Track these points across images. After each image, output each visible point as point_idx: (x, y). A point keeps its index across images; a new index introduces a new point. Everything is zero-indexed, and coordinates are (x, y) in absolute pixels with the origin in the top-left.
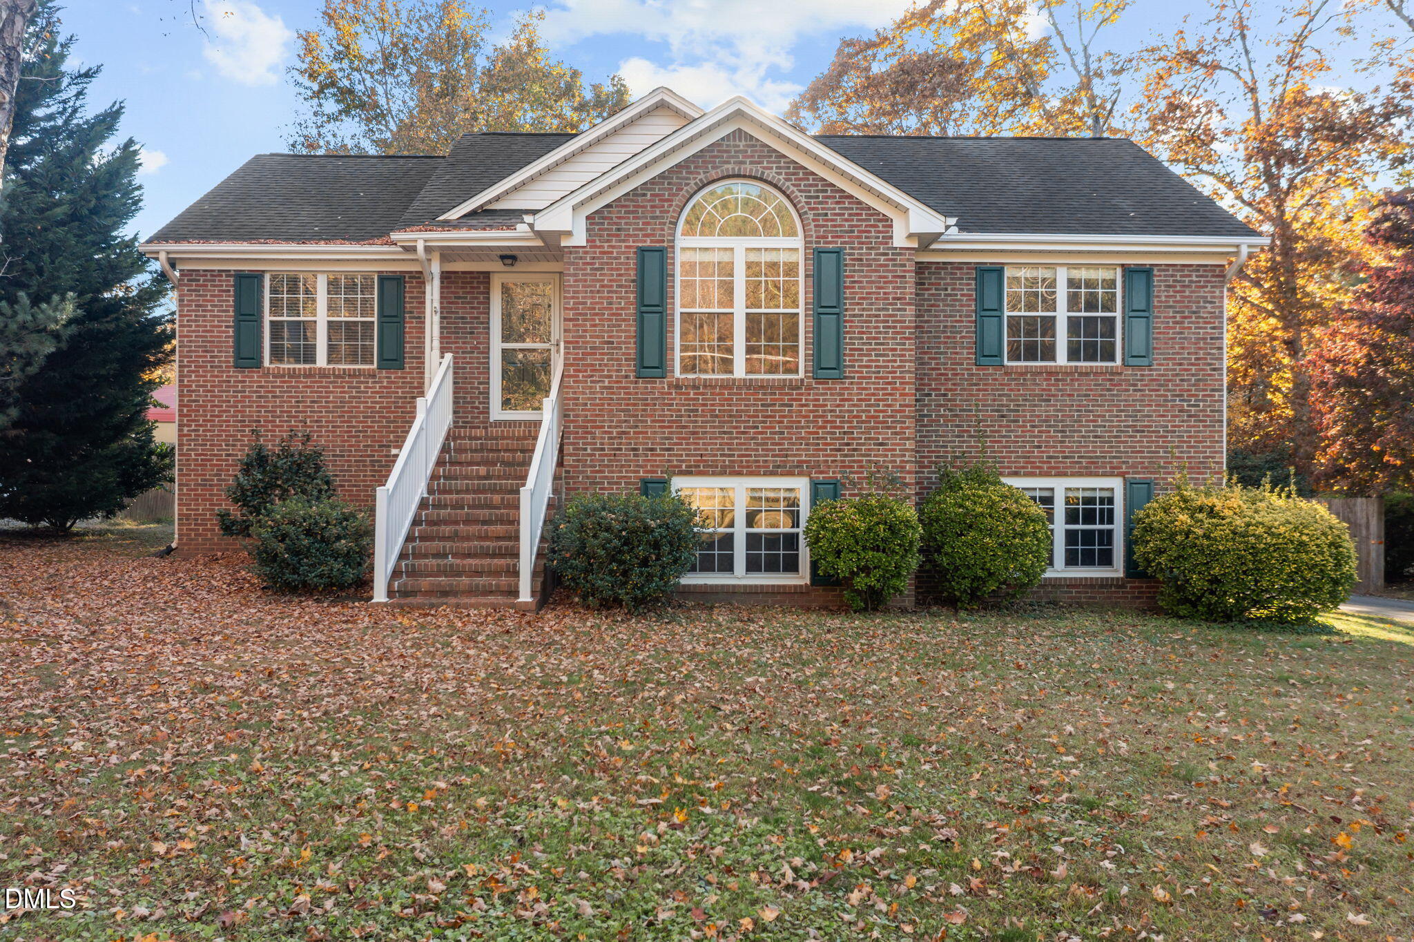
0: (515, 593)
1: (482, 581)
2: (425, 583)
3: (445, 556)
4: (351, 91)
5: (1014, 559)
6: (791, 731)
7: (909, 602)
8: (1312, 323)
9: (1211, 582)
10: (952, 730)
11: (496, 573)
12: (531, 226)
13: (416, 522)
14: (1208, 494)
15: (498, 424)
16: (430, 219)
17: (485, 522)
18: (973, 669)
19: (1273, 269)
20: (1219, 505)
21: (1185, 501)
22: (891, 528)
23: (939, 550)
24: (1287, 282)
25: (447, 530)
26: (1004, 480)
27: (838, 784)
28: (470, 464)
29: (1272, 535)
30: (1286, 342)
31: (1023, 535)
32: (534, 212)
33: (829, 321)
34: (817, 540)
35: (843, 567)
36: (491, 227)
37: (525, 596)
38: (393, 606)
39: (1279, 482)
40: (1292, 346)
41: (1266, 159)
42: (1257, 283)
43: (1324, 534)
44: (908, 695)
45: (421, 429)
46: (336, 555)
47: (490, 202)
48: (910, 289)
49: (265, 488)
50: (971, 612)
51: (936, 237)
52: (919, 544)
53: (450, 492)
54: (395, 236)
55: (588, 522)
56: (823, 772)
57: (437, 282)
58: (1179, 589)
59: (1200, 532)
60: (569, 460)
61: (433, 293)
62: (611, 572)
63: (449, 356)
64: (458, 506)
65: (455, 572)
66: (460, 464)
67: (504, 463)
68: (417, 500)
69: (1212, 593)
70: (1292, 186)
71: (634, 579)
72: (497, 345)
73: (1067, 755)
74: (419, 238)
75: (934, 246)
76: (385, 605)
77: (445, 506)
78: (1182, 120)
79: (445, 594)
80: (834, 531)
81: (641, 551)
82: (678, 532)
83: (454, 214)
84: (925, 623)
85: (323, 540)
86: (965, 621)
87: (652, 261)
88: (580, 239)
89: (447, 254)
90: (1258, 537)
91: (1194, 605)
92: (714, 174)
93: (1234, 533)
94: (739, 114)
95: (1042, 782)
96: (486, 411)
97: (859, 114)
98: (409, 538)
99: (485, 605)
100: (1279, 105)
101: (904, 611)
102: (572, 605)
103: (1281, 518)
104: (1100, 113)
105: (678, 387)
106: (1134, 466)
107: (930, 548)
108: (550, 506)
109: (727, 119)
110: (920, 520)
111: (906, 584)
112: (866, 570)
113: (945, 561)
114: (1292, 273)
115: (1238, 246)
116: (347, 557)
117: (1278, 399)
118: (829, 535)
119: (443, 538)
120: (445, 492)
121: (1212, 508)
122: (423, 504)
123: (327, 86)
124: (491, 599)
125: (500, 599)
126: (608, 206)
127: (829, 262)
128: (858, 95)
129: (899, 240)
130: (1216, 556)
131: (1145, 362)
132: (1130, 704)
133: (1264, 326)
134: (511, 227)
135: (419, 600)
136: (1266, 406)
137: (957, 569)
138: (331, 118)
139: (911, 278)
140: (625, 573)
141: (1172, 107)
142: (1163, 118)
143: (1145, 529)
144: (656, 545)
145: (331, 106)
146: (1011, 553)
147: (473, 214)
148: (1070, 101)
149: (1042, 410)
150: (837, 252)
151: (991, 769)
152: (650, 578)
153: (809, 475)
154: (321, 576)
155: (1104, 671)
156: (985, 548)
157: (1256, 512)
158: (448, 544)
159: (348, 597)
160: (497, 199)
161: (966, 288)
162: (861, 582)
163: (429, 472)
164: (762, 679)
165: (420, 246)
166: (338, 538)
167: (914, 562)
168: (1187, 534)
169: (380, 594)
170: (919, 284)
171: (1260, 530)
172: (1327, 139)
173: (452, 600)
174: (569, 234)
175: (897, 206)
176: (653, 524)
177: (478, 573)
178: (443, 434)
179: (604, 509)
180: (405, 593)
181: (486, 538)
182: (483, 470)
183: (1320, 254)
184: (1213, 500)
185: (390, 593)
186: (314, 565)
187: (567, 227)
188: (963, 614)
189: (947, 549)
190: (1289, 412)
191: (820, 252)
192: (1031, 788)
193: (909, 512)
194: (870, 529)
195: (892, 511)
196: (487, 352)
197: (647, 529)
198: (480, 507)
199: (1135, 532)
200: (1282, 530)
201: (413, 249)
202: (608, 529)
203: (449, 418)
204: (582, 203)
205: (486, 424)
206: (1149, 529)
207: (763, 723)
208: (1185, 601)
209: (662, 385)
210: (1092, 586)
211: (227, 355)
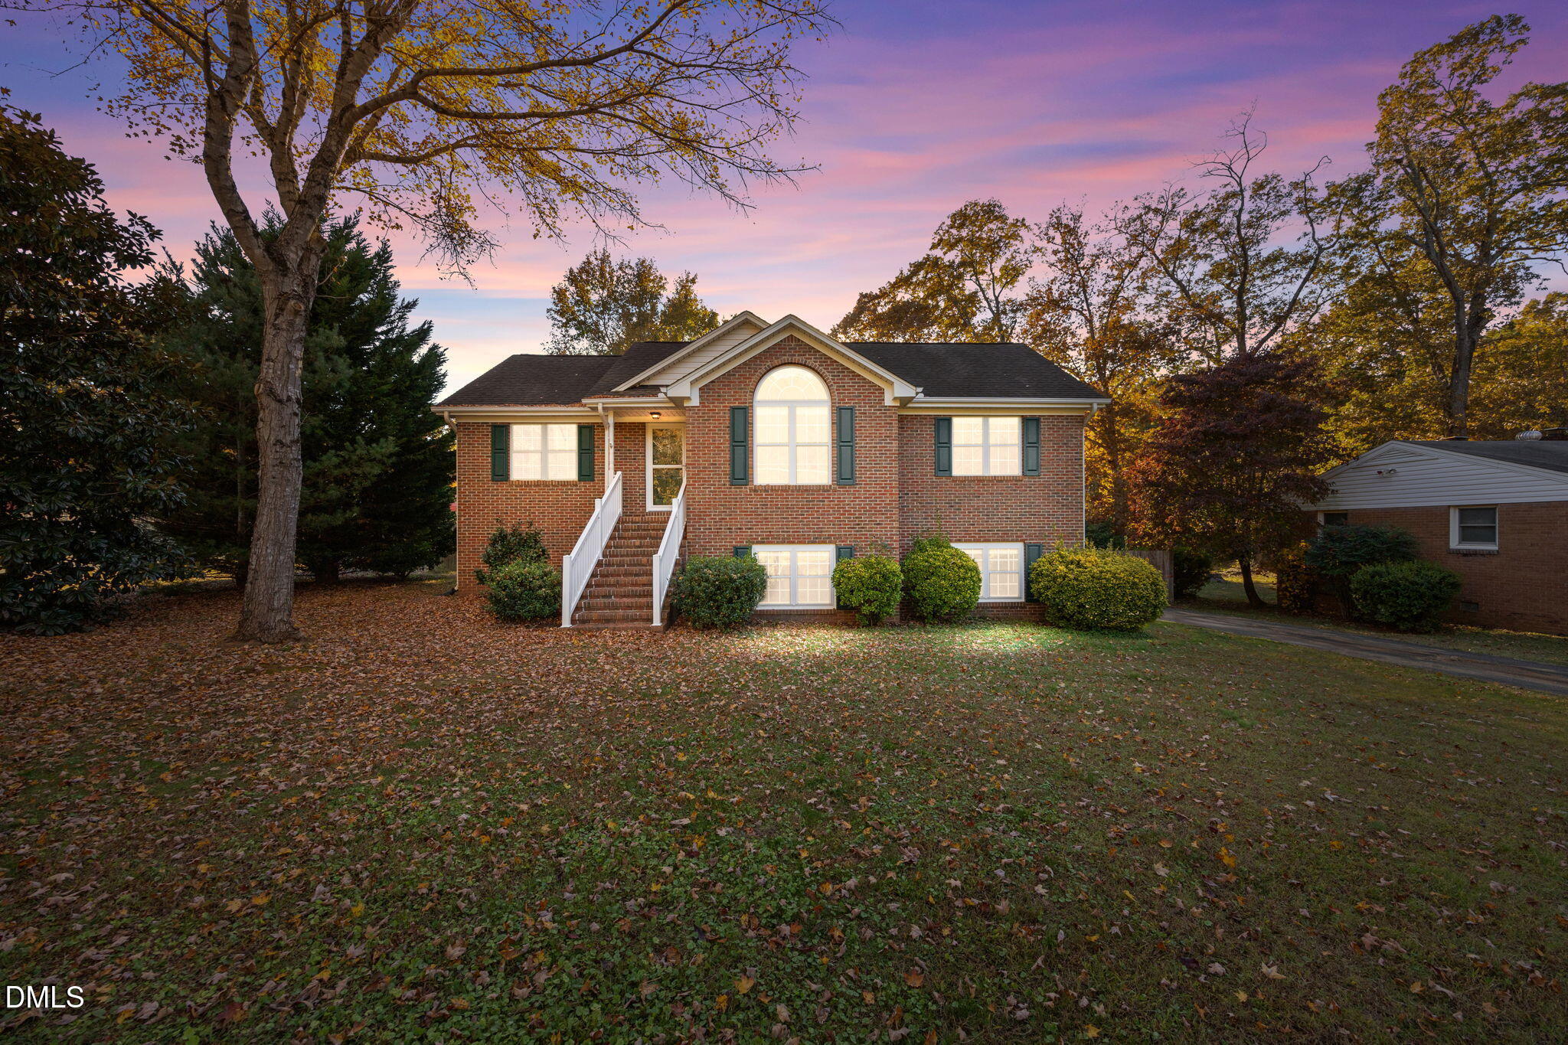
0: (651, 620)
1: (630, 612)
2: (595, 614)
3: (610, 597)
4: (584, 323)
5: (959, 594)
6: (805, 738)
7: (896, 620)
8: (1124, 451)
9: (1079, 607)
10: (918, 733)
11: (640, 607)
12: (665, 394)
13: (593, 575)
14: (1075, 553)
15: (651, 513)
16: (607, 391)
17: (636, 575)
18: (934, 672)
19: (1102, 421)
20: (1083, 560)
21: (1062, 557)
22: (884, 576)
23: (914, 588)
24: (1110, 428)
25: (612, 580)
26: (953, 545)
27: (831, 794)
28: (632, 538)
29: (1116, 578)
30: (1109, 462)
31: (964, 579)
32: (667, 386)
33: (846, 451)
34: (839, 584)
35: (854, 601)
36: (643, 395)
37: (657, 622)
38: (573, 630)
39: (1118, 545)
40: (1113, 464)
41: (1097, 358)
42: (1092, 429)
43: (1148, 577)
44: (890, 699)
45: (598, 518)
46: (538, 598)
47: (643, 380)
48: (895, 430)
49: (503, 555)
50: (933, 625)
51: (910, 399)
52: (900, 586)
53: (617, 556)
54: (584, 401)
55: (696, 576)
56: (821, 781)
57: (612, 429)
58: (1059, 611)
59: (1072, 576)
60: (690, 536)
61: (609, 436)
62: (710, 608)
63: (619, 473)
64: (620, 564)
65: (615, 607)
66: (625, 538)
67: (651, 537)
68: (595, 561)
69: (1079, 613)
70: (1113, 374)
71: (724, 611)
72: (650, 467)
73: (1000, 758)
74: (599, 402)
75: (910, 405)
76: (569, 629)
77: (613, 565)
78: (1051, 338)
79: (608, 621)
80: (849, 578)
81: (728, 594)
82: (751, 581)
83: (622, 388)
84: (905, 635)
85: (530, 589)
86: (929, 632)
87: (739, 415)
88: (695, 402)
89: (618, 412)
90: (1108, 580)
91: (1068, 620)
92: (776, 362)
93: (1093, 577)
94: (791, 326)
95: (984, 789)
96: (644, 506)
97: (869, 336)
98: (588, 585)
99: (632, 628)
100: (1105, 328)
101: (893, 625)
102: (687, 627)
103: (1121, 567)
104: (1005, 333)
105: (755, 491)
106: (1030, 536)
107: (908, 588)
108: (676, 564)
109: (784, 329)
110: (902, 571)
111: (894, 611)
112: (869, 602)
113: (917, 595)
114: (1112, 422)
115: (1091, 404)
116: (545, 600)
117: (1105, 492)
118: (846, 581)
119: (610, 585)
120: (614, 556)
121: (1079, 562)
122: (599, 564)
123: (571, 320)
124: (636, 624)
125: (641, 624)
126: (712, 382)
127: (846, 415)
128: (871, 325)
129: (888, 401)
130: (1082, 591)
131: (1036, 473)
132: (1038, 703)
133: (1097, 453)
134: (655, 395)
135: (591, 625)
136: (1099, 497)
137: (924, 599)
138: (573, 338)
139: (895, 424)
140: (718, 608)
141: (1045, 331)
142: (1040, 337)
143: (1038, 574)
144: (737, 589)
145: (573, 332)
146: (958, 590)
147: (633, 388)
148: (988, 329)
149: (975, 503)
150: (851, 409)
151: (945, 774)
152: (734, 609)
153: (835, 543)
154: (529, 611)
155: (1018, 673)
156: (941, 587)
157: (1106, 564)
158: (612, 589)
159: (546, 625)
160: (648, 378)
161: (929, 431)
162: (866, 609)
163: (604, 544)
164: (793, 687)
165: (600, 407)
166: (540, 587)
167: (898, 596)
168: (1064, 577)
169: (566, 623)
170: (901, 428)
171: (1109, 576)
172: (1131, 348)
173: (611, 625)
174: (689, 399)
175: (887, 381)
176: (735, 576)
177: (629, 607)
178: (615, 520)
179: (706, 567)
180: (583, 621)
181: (636, 585)
182: (637, 542)
183: (1128, 411)
184: (1079, 557)
185: (573, 621)
186: (524, 605)
187: (688, 395)
188: (928, 627)
189: (918, 587)
190: (1112, 500)
191: (840, 409)
192: (975, 796)
193: (896, 567)
194: (871, 578)
195: (884, 566)
196: (644, 470)
197: (732, 580)
198: (635, 565)
199: (1032, 576)
200: (1122, 575)
201: (595, 409)
202: (707, 580)
203: (619, 510)
204: (696, 380)
205: (644, 513)
206: (1040, 574)
207: (787, 730)
208: (1063, 617)
209: (746, 490)
210: (1006, 607)
211: (487, 473)
